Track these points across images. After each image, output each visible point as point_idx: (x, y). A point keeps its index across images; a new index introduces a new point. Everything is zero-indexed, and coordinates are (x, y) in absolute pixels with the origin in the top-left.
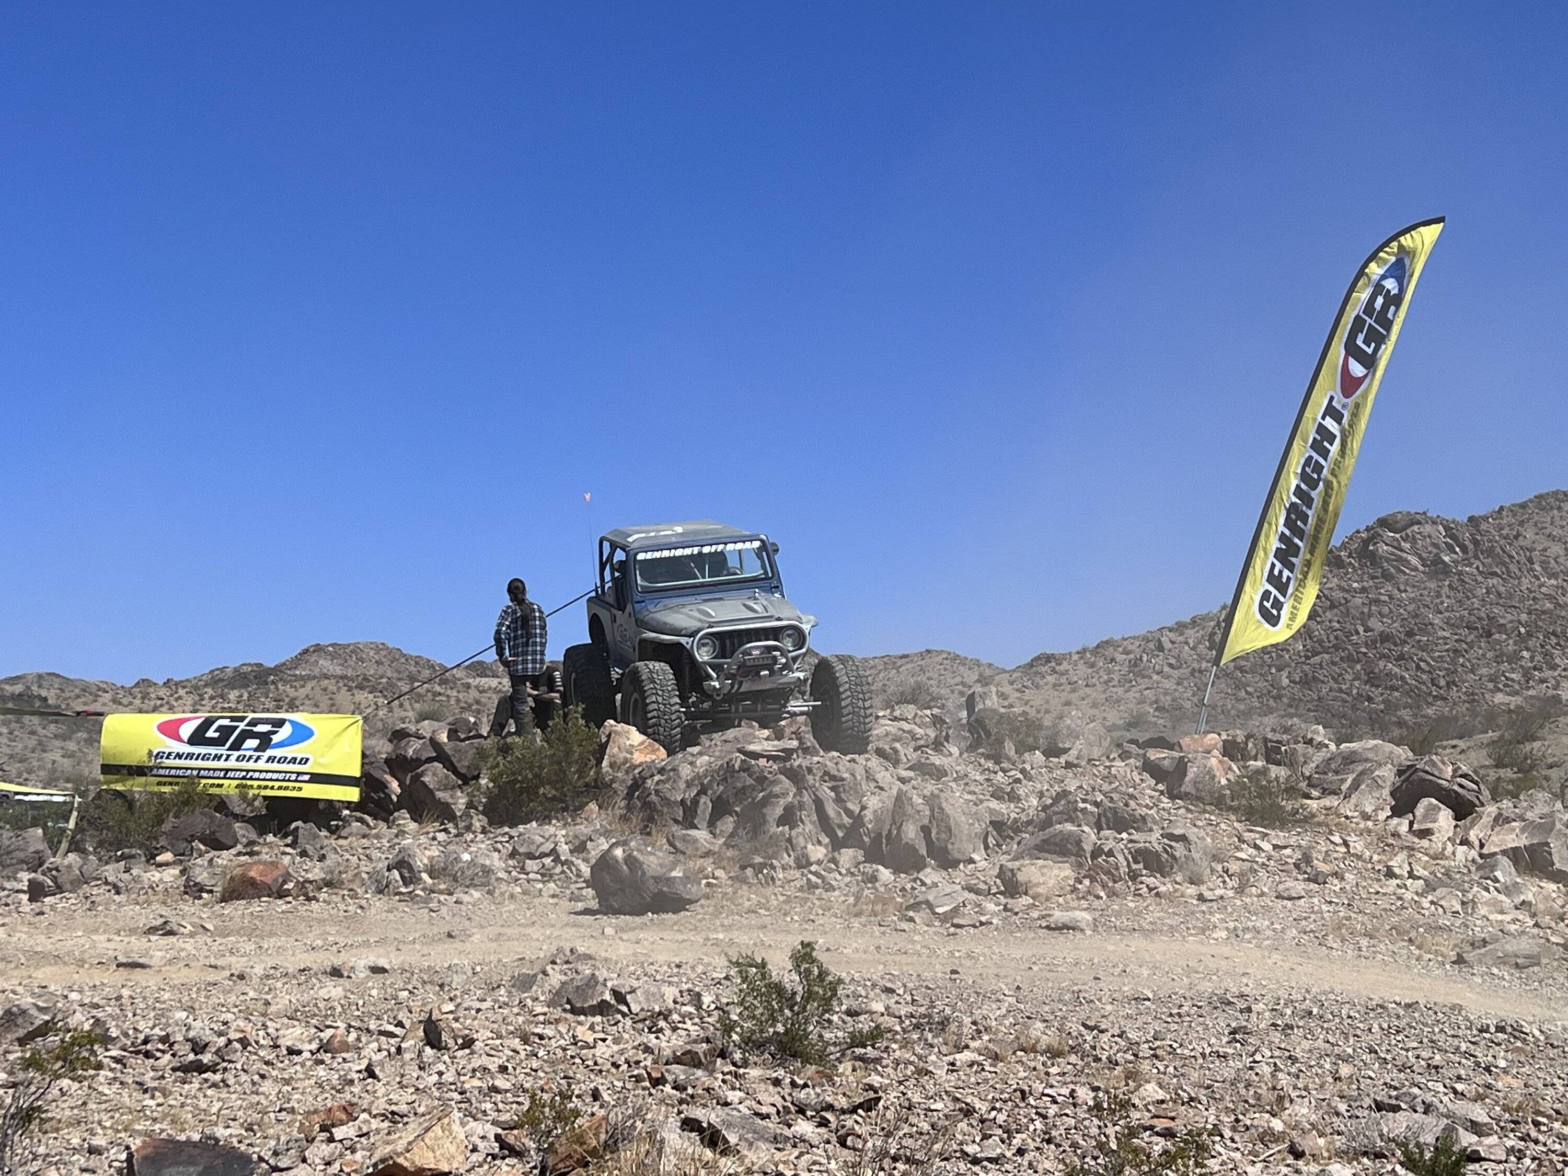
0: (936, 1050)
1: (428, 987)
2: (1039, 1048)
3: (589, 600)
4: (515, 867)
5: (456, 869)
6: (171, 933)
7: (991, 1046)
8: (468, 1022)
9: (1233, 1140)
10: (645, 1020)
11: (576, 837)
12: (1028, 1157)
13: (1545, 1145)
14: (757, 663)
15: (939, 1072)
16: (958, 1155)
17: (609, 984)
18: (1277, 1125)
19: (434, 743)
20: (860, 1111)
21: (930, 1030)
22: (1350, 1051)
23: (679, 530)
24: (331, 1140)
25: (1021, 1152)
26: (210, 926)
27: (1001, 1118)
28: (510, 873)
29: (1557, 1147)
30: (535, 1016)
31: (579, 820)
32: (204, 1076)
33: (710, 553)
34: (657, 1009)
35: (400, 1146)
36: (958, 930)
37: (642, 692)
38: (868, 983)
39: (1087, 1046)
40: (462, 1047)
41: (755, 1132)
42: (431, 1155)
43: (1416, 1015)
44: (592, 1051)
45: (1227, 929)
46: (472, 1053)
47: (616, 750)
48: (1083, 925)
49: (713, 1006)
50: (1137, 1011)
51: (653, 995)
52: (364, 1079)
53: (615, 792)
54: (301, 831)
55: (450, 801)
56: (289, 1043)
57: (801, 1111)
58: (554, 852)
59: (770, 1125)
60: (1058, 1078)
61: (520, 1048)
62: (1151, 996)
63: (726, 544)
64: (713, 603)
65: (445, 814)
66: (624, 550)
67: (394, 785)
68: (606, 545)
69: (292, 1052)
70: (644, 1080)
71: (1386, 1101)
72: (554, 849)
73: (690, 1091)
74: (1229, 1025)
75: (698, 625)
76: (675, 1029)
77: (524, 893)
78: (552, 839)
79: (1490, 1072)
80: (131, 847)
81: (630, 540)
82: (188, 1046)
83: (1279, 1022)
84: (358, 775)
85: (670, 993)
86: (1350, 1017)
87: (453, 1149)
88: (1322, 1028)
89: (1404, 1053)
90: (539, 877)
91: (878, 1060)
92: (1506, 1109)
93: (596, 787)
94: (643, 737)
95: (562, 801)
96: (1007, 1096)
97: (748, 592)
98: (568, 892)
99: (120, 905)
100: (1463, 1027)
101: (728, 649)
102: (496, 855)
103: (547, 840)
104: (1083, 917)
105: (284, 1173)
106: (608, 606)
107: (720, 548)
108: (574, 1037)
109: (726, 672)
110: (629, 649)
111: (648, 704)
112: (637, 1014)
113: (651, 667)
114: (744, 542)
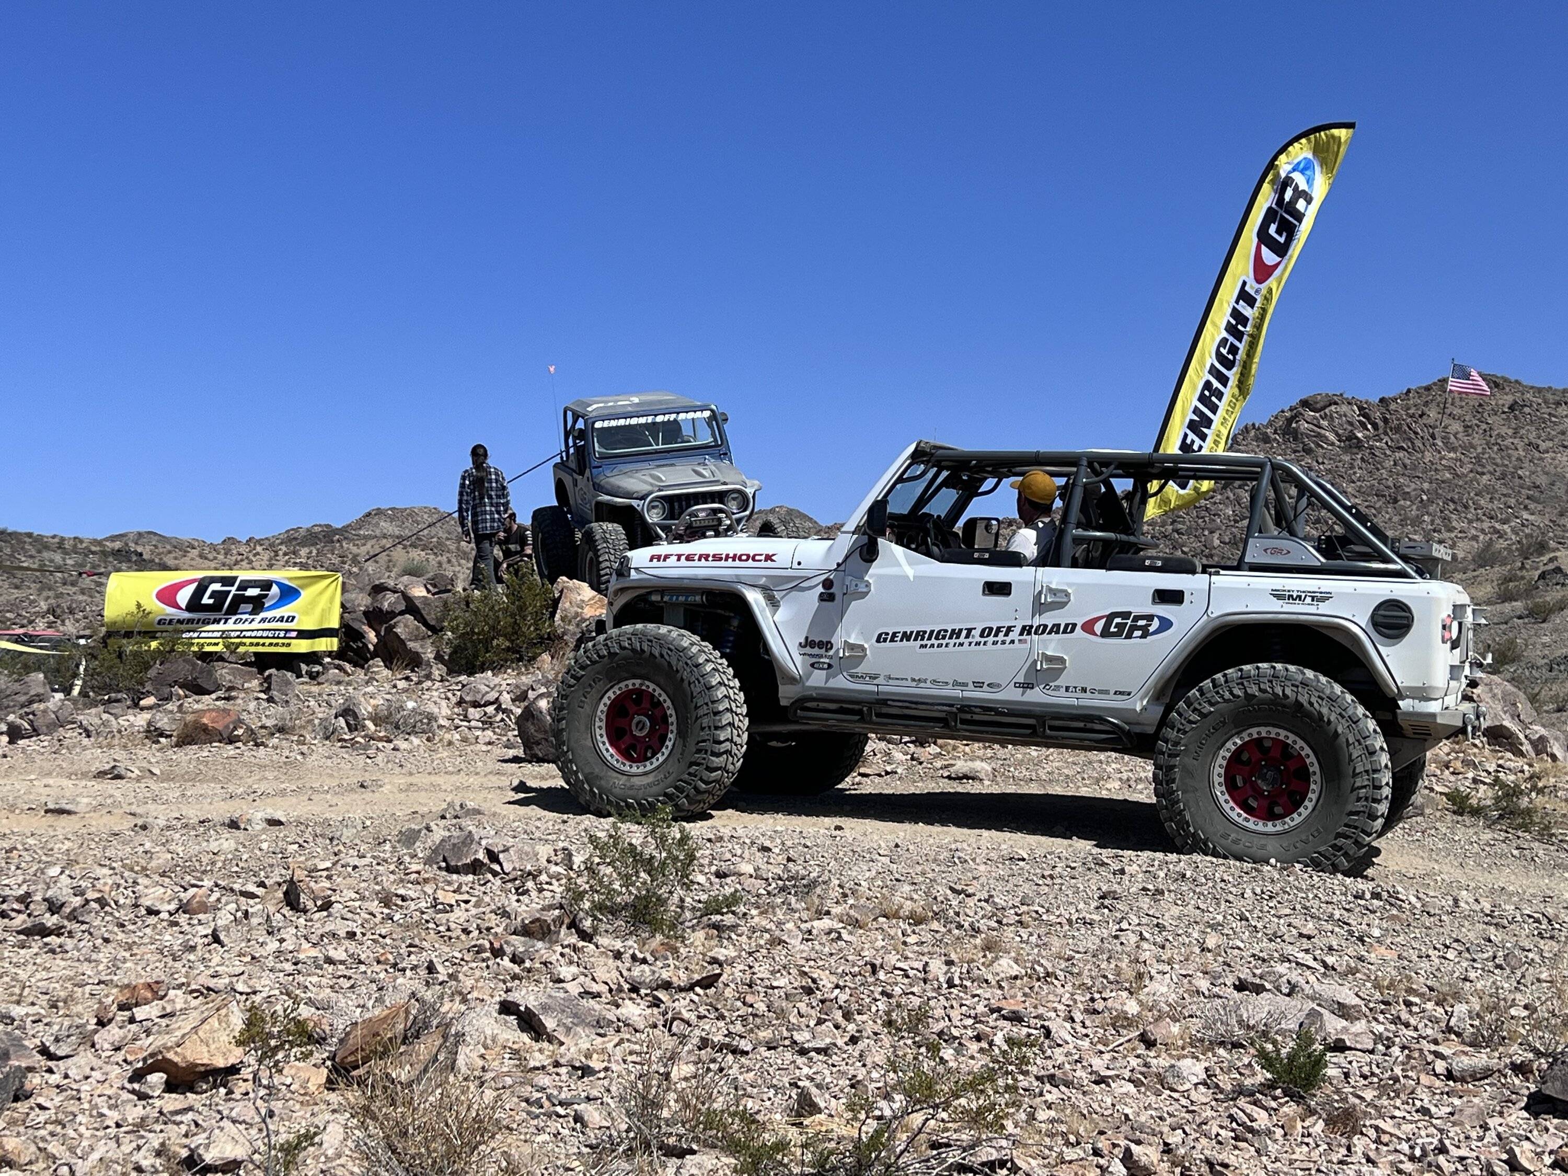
0: (797, 915)
1: (319, 840)
2: (901, 914)
3: (556, 466)
4: (459, 715)
5: (399, 716)
6: (119, 777)
7: (852, 912)
8: (339, 880)
9: (1084, 1027)
10: (515, 879)
11: (522, 687)
12: (861, 1045)
13: (1416, 1029)
14: (703, 524)
15: (793, 941)
16: (787, 1042)
17: (484, 842)
18: (1132, 1008)
19: (407, 596)
20: (698, 989)
21: (796, 894)
22: (1220, 918)
23: (636, 400)
24: (132, 1020)
25: (854, 1040)
26: (157, 771)
27: (843, 997)
28: (453, 720)
29: (1429, 1032)
30: (407, 874)
31: (532, 670)
32: (46, 940)
33: (663, 422)
34: (528, 869)
35: (172, 1039)
36: (864, 779)
37: (597, 551)
38: (747, 841)
39: (951, 912)
40: (321, 909)
41: (575, 1015)
42: (205, 1049)
43: (1291, 879)
44: (449, 914)
45: (1120, 779)
46: (328, 916)
47: (567, 605)
48: (982, 776)
49: (583, 867)
50: (1010, 872)
51: (527, 854)
52: (209, 945)
53: (566, 644)
54: (274, 678)
55: (420, 650)
56: (148, 903)
57: (634, 989)
58: (497, 702)
59: (597, 1007)
60: (916, 948)
61: (376, 911)
62: (1026, 856)
63: (678, 413)
64: (664, 469)
65: (414, 661)
66: (584, 419)
67: (372, 636)
68: (569, 414)
69: (151, 912)
70: (485, 951)
71: (1250, 979)
72: (497, 698)
73: (528, 964)
74: (1099, 889)
75: (649, 488)
76: (541, 890)
77: (464, 740)
78: (496, 688)
79: (1363, 942)
80: (119, 691)
81: (589, 409)
82: (44, 906)
83: (1151, 887)
84: (335, 624)
85: (544, 851)
88: (1194, 892)
89: (1276, 920)
90: (480, 725)
91: (734, 928)
92: (1377, 986)
93: (549, 638)
94: (594, 593)
95: (518, 652)
96: (857, 969)
97: (699, 459)
98: (505, 739)
99: (85, 748)
100: (1338, 893)
101: (677, 512)
102: (444, 703)
103: (492, 689)
104: (982, 767)
105: (61, 1063)
106: (569, 471)
107: (673, 417)
108: (436, 899)
109: (674, 532)
110: (587, 511)
111: (601, 563)
112: (508, 874)
113: (604, 528)
114: (696, 411)
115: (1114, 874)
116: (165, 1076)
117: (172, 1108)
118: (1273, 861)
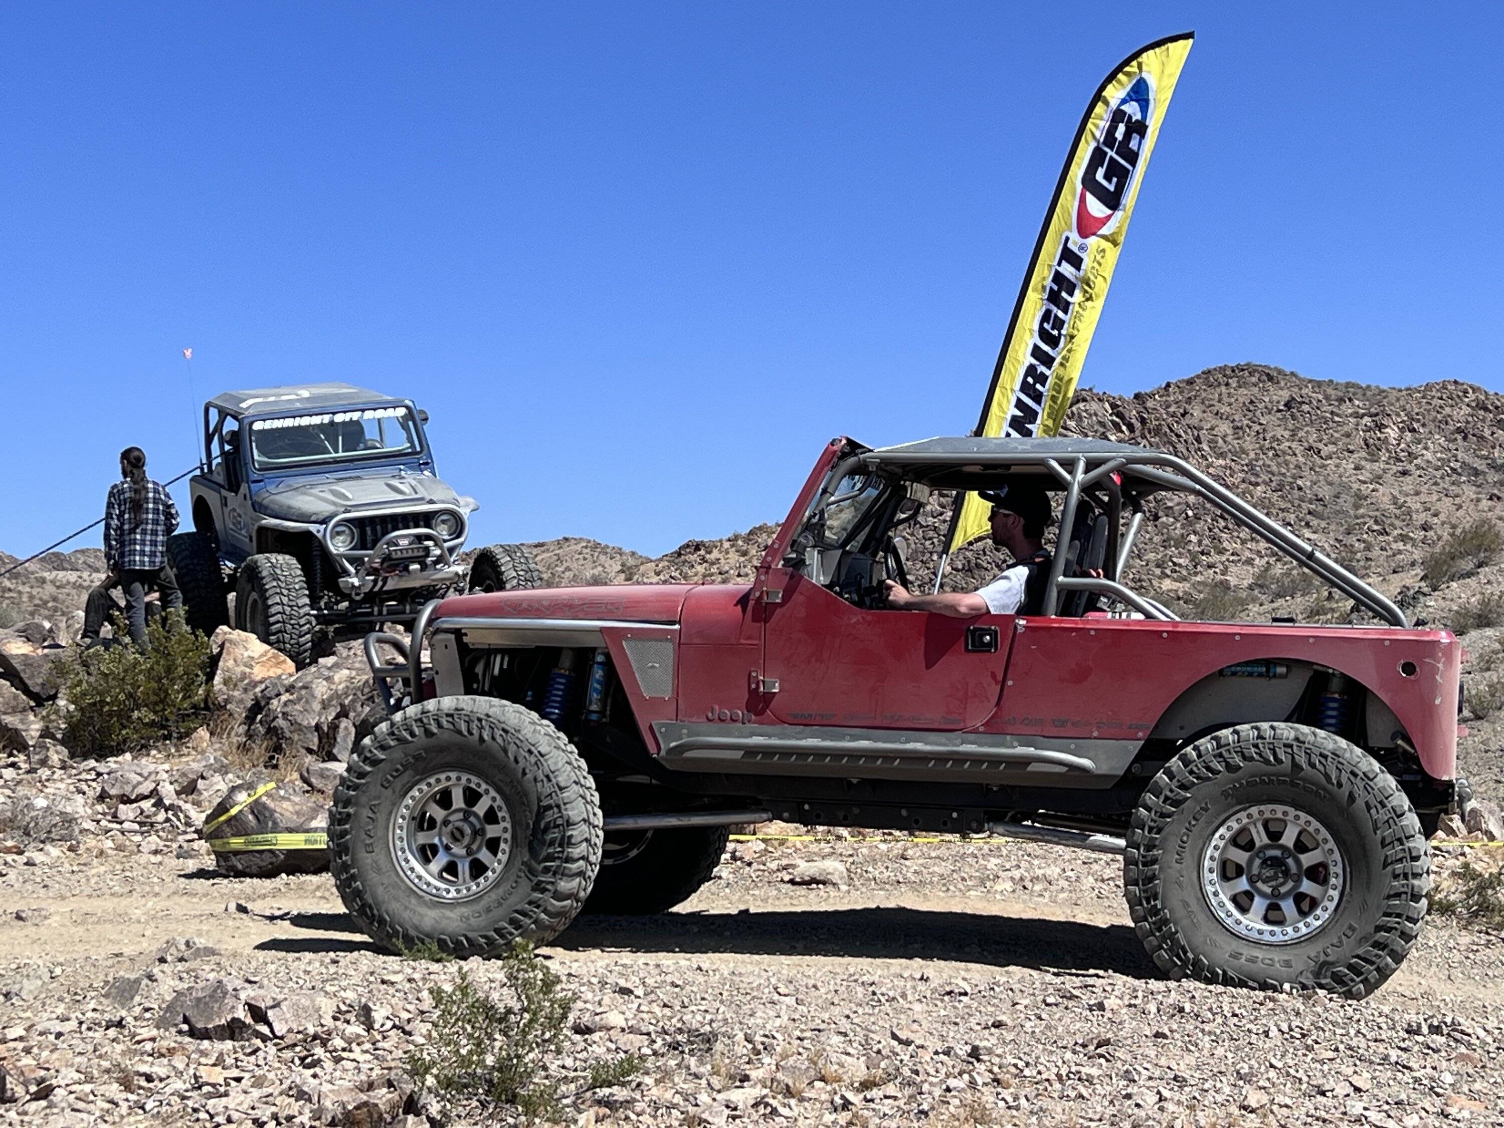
0: (704, 1082)
3: (192, 480)
4: (104, 814)
5: (27, 819)
7: (777, 1073)
8: (45, 1054)
10: (295, 1045)
11: (184, 775)
14: (405, 555)
17: (243, 996)
21: (692, 1053)
22: (1249, 1065)
23: (305, 394)
28: (98, 822)
30: (139, 1042)
31: (185, 751)
33: (344, 423)
34: (311, 1031)
37: (262, 592)
38: (595, 980)
39: (906, 1072)
40: (36, 1097)
43: (1319, 1009)
44: (224, 1099)
45: (1012, 879)
46: (51, 1106)
47: (231, 663)
48: (835, 878)
49: (389, 1024)
50: (954, 1012)
51: (305, 1009)
53: (231, 715)
55: (20, 727)
58: (154, 793)
61: (117, 1097)
62: (969, 990)
63: (363, 411)
64: (351, 482)
65: (14, 742)
66: (235, 418)
68: (213, 413)
72: (155, 789)
75: (331, 509)
76: (338, 1060)
77: (119, 848)
78: (153, 777)
79: (1438, 1092)
81: (244, 405)
83: (1150, 1027)
85: (328, 1005)
86: (1235, 1015)
88: (1203, 1031)
89: (1319, 1066)
90: (136, 827)
91: (628, 1103)
93: (207, 708)
94: (266, 647)
95: (164, 727)
97: (391, 470)
98: (175, 846)
100: (1384, 1026)
101: (369, 537)
102: (80, 798)
103: (146, 779)
104: (834, 867)
106: (217, 487)
107: (356, 416)
108: (196, 1077)
109: (367, 566)
110: (244, 538)
111: (269, 607)
112: (282, 1038)
113: (274, 561)
114: (385, 409)
115: (1091, 1010)
118: (1287, 986)
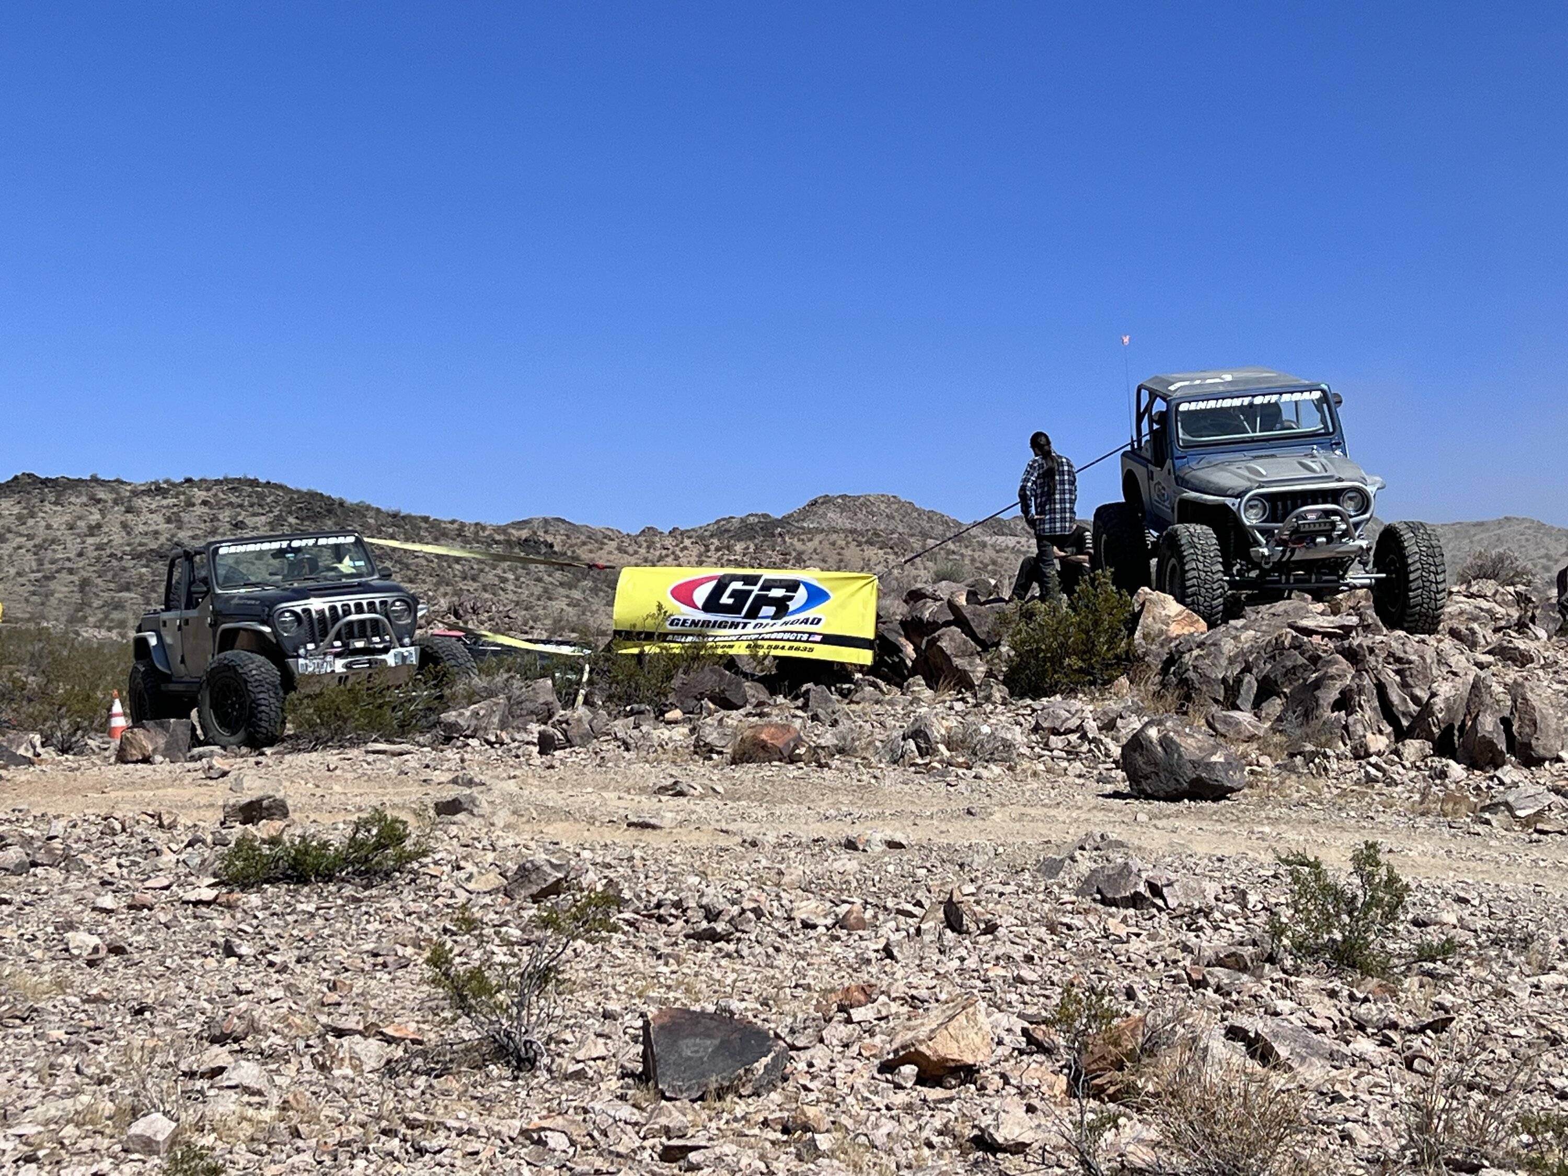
0: (1517, 969)
1: (947, 866)
3: (1124, 455)
4: (1038, 743)
5: (975, 741)
6: (681, 794)
8: (991, 906)
10: (1182, 916)
11: (1105, 713)
14: (1312, 528)
15: (1520, 994)
16: (1543, 1087)
17: (1144, 875)
19: (952, 606)
20: (1429, 1032)
21: (1511, 947)
23: (1228, 377)
24: (849, 1021)
26: (719, 789)
28: (1032, 748)
30: (1062, 904)
31: (1107, 695)
32: (718, 945)
33: (1262, 405)
34: (1197, 906)
35: (923, 1033)
36: (1542, 837)
37: (1181, 559)
38: (1438, 891)
40: (985, 932)
41: (1307, 1046)
42: (955, 1045)
44: (1125, 946)
46: (996, 939)
47: (1150, 620)
49: (1260, 906)
51: (1193, 890)
52: (882, 959)
53: (1148, 666)
54: (812, 693)
55: (968, 668)
56: (804, 916)
57: (1361, 1027)
58: (1080, 730)
59: (1326, 1040)
61: (1046, 937)
63: (1281, 394)
64: (1267, 460)
65: (963, 682)
66: (1164, 399)
67: (909, 650)
68: (1145, 394)
69: (806, 925)
70: (1182, 981)
72: (1081, 725)
73: (1235, 996)
75: (1248, 484)
76: (1216, 928)
77: (1048, 771)
78: (1079, 714)
80: (641, 702)
81: (1172, 388)
82: (701, 913)
84: (871, 635)
85: (1212, 889)
87: (978, 1040)
90: (1064, 754)
91: (1449, 977)
93: (1128, 659)
94: (1181, 607)
95: (1091, 674)
97: (1305, 450)
98: (1096, 772)
99: (630, 763)
101: (1280, 512)
102: (1017, 729)
103: (1074, 715)
105: (801, 1053)
106: (1145, 462)
107: (1274, 399)
108: (1105, 929)
109: (1277, 537)
110: (1167, 509)
111: (1187, 571)
112: (1174, 910)
113: (1192, 530)
114: (1302, 392)
116: (916, 1069)
117: (935, 1097)
